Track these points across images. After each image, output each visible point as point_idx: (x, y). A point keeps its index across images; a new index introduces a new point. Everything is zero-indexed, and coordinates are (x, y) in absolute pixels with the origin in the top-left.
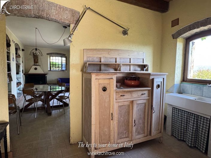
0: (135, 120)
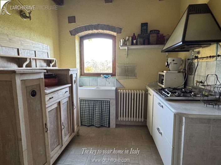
0: (63, 123)
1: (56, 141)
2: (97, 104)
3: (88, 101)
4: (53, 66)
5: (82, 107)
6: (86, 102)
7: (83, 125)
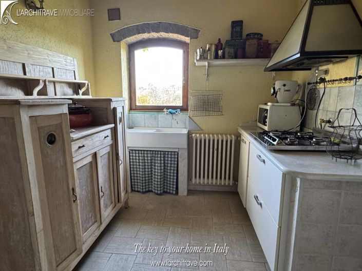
0: (101, 187)
1: (91, 217)
2: (158, 157)
3: (143, 152)
4: (83, 94)
5: (133, 162)
6: (139, 153)
7: (135, 191)
